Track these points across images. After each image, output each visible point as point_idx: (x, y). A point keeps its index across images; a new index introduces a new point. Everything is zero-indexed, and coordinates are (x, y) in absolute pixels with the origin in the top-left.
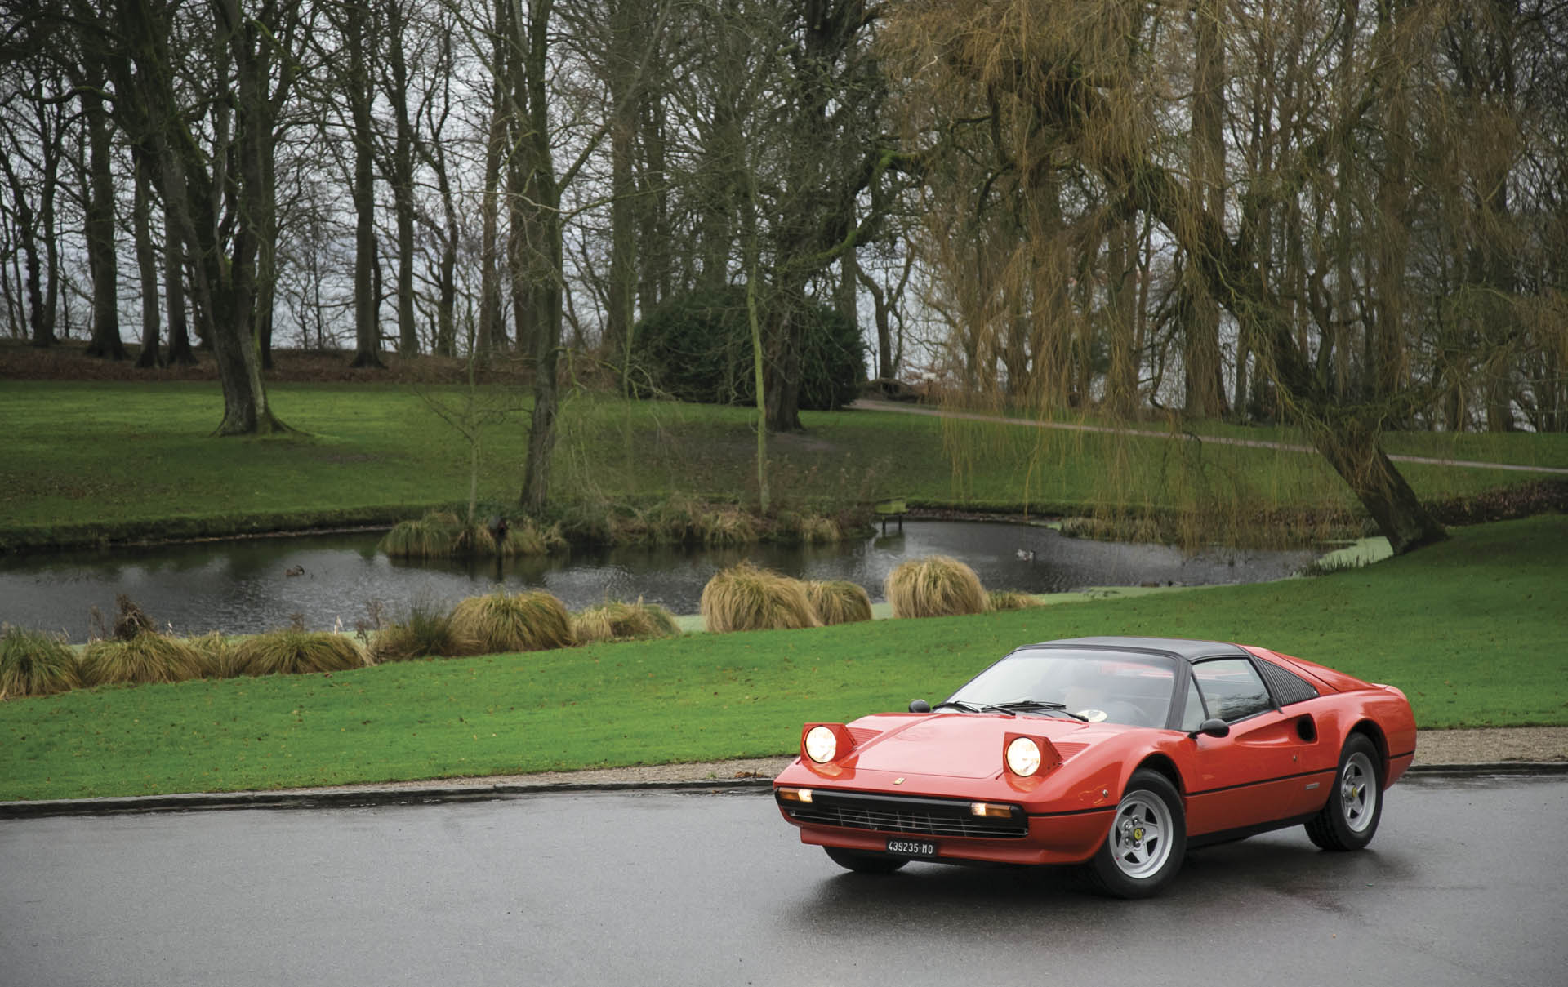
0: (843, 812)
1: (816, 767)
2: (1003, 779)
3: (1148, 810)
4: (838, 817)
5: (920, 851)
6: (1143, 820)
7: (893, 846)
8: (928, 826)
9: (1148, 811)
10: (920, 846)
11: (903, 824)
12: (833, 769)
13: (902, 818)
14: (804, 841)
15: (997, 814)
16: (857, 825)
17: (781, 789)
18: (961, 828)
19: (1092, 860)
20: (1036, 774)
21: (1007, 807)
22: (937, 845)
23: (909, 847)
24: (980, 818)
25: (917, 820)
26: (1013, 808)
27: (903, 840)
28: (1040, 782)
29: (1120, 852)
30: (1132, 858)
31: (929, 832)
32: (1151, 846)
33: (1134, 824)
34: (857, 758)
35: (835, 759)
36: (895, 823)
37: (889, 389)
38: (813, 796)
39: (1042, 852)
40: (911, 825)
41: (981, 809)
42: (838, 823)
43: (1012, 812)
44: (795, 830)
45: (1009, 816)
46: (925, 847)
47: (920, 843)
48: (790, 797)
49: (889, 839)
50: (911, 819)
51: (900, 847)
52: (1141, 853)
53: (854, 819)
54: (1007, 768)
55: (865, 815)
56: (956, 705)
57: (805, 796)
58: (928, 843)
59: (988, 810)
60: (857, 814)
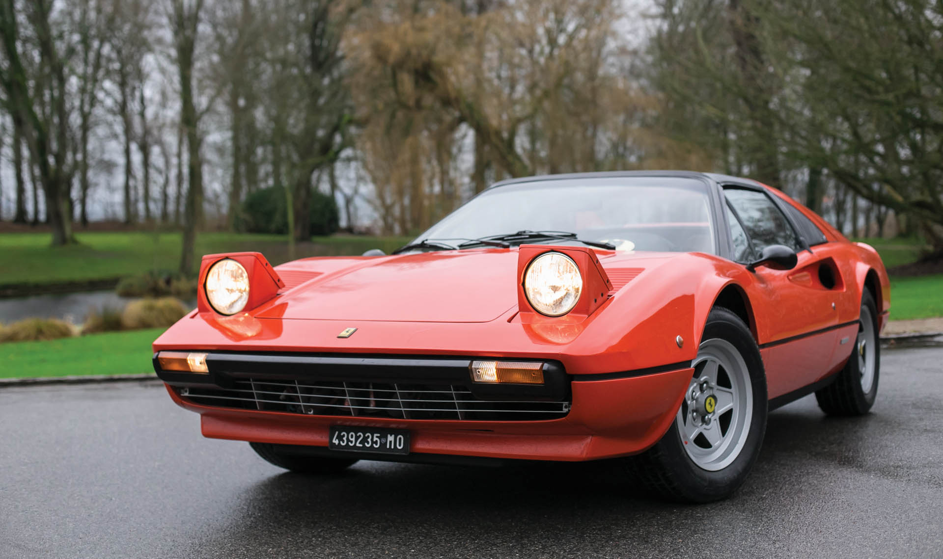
0: (258, 387)
1: (221, 320)
2: (518, 323)
3: (720, 368)
4: (251, 396)
5: (383, 445)
6: (713, 384)
7: (340, 438)
8: (397, 405)
9: (721, 370)
10: (383, 436)
11: (354, 402)
12: (247, 323)
13: (352, 394)
14: (207, 435)
15: (518, 378)
16: (283, 408)
17: (163, 355)
18: (453, 406)
19: (654, 448)
20: (575, 310)
21: (536, 366)
22: (410, 434)
23: (365, 440)
24: (488, 387)
25: (376, 395)
26: (546, 366)
27: (356, 429)
28: (585, 325)
29: (689, 432)
30: (702, 441)
31: (399, 415)
32: (725, 420)
33: (702, 390)
34: (284, 306)
35: (249, 308)
36: (342, 402)
37: (350, 230)
38: (209, 362)
39: (589, 440)
40: (367, 403)
41: (488, 372)
42: (252, 406)
43: (545, 373)
44: (193, 418)
45: (540, 381)
46: (391, 438)
47: (384, 432)
48: (176, 367)
49: (333, 428)
50: (367, 394)
51: (352, 440)
52: (712, 431)
53: (277, 398)
54: (525, 305)
55: (294, 390)
56: (423, 246)
57: (197, 363)
58: (395, 432)
59: (500, 371)
60: (282, 389)
